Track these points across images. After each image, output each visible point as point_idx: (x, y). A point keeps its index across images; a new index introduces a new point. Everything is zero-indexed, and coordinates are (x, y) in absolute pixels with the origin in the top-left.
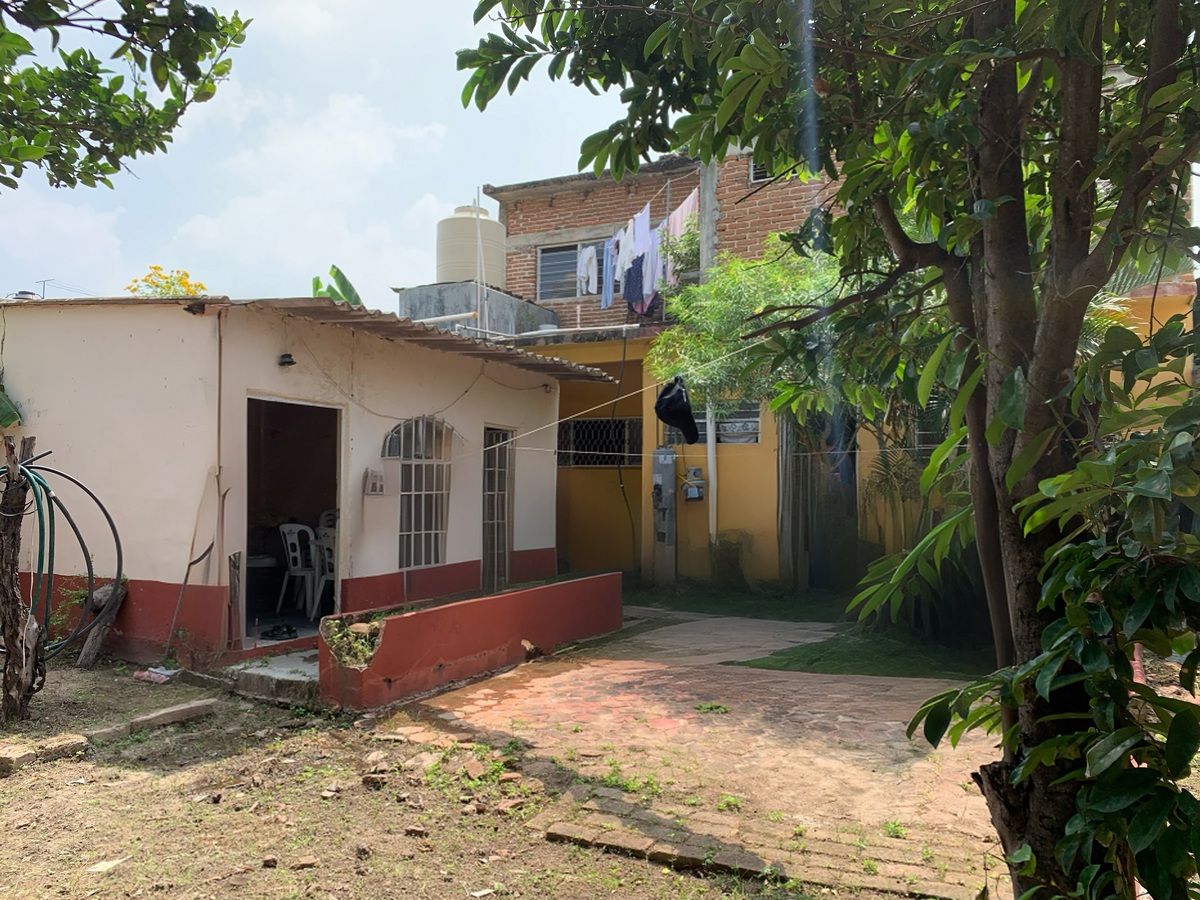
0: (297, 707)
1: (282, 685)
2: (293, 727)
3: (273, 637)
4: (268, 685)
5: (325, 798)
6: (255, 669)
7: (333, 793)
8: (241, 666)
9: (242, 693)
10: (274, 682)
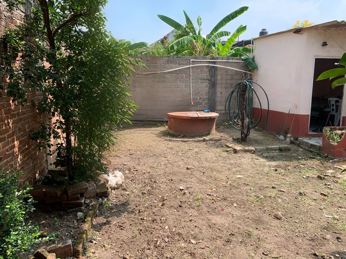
0: (315, 153)
1: (312, 146)
2: (311, 158)
3: (315, 132)
4: (308, 145)
5: (303, 178)
6: (306, 140)
7: (306, 177)
8: (302, 138)
9: (301, 146)
10: (310, 144)
